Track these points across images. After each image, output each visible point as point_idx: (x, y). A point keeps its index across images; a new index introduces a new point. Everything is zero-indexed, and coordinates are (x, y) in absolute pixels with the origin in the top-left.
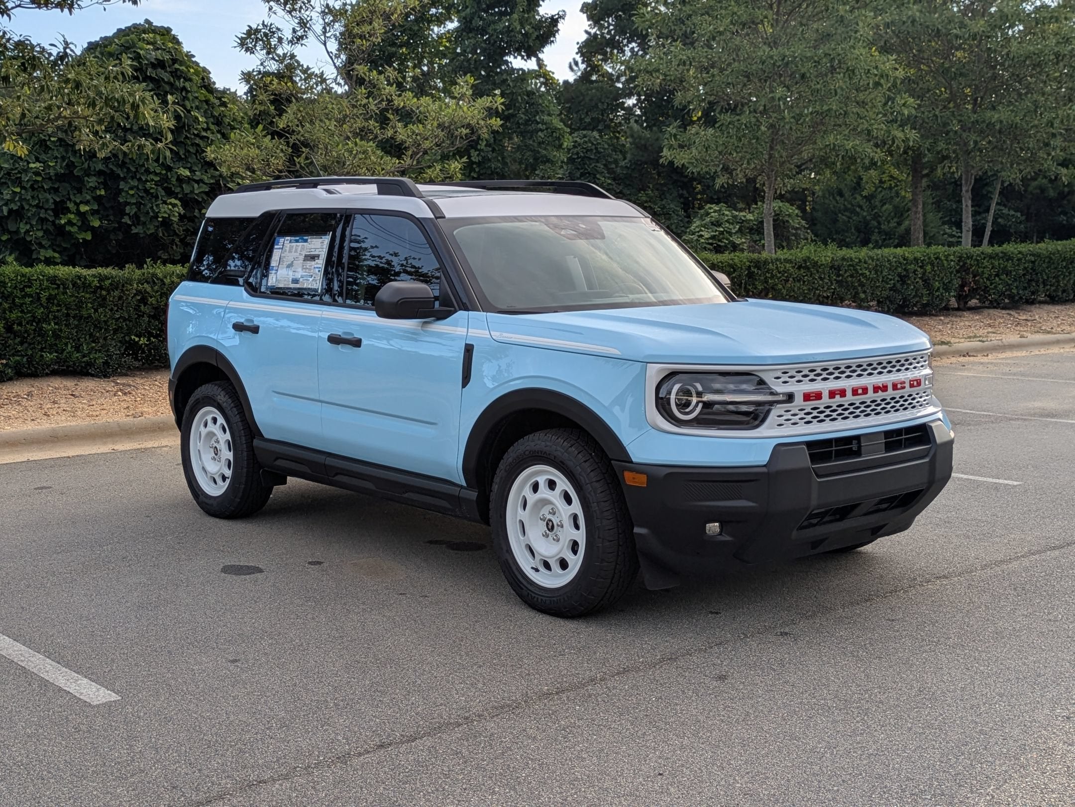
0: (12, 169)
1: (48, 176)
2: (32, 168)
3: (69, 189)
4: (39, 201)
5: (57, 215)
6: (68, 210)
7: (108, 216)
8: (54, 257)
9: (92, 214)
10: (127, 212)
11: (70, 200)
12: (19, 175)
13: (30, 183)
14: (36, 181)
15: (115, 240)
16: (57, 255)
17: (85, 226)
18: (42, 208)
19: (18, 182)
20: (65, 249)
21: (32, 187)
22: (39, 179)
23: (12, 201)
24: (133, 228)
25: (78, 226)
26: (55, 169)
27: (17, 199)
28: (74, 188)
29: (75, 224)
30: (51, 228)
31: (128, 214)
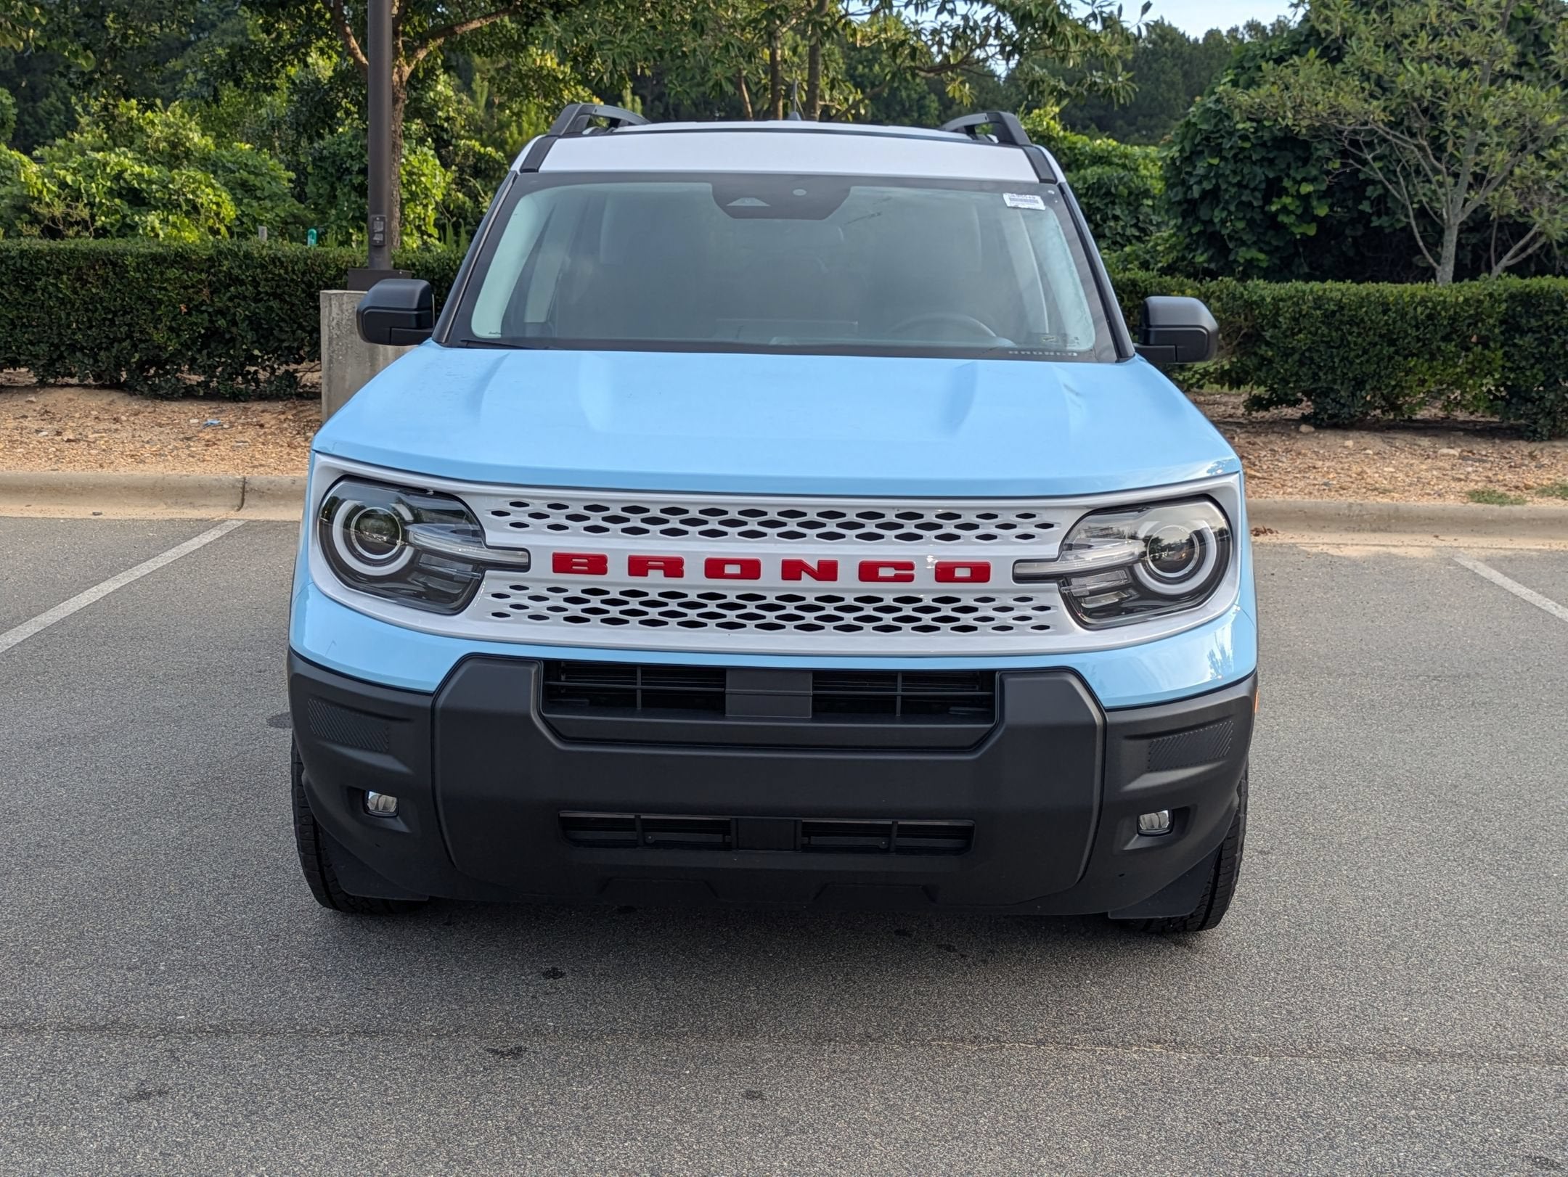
0: (1212, 132)
1: (1260, 142)
2: (1239, 130)
3: (1291, 160)
4: (1243, 177)
5: (1267, 200)
6: (1282, 192)
7: (1344, 200)
8: (1258, 260)
9: (1319, 198)
10: (1368, 194)
11: (1288, 176)
12: (1220, 141)
13: (1233, 152)
14: (1242, 149)
15: (1352, 237)
16: (1262, 256)
17: (1307, 215)
18: (1246, 187)
19: (1218, 151)
20: (1277, 248)
21: (1235, 156)
22: (1247, 145)
23: (1206, 177)
24: (1374, 218)
25: (1297, 215)
26: (1272, 132)
27: (1212, 174)
28: (1298, 158)
29: (1292, 212)
30: (1258, 217)
31: (1369, 198)
